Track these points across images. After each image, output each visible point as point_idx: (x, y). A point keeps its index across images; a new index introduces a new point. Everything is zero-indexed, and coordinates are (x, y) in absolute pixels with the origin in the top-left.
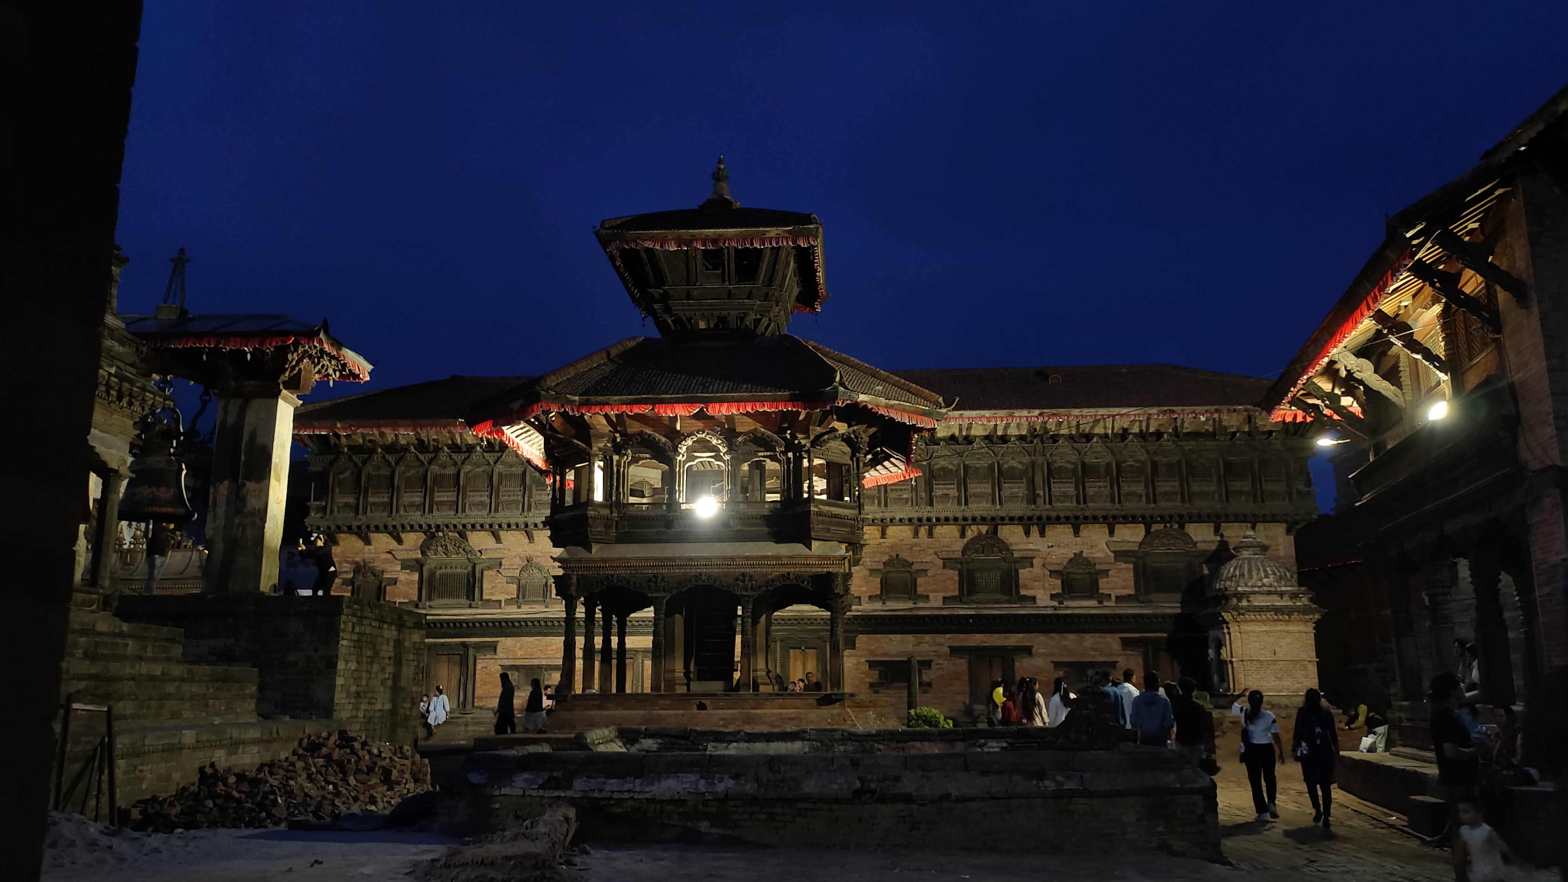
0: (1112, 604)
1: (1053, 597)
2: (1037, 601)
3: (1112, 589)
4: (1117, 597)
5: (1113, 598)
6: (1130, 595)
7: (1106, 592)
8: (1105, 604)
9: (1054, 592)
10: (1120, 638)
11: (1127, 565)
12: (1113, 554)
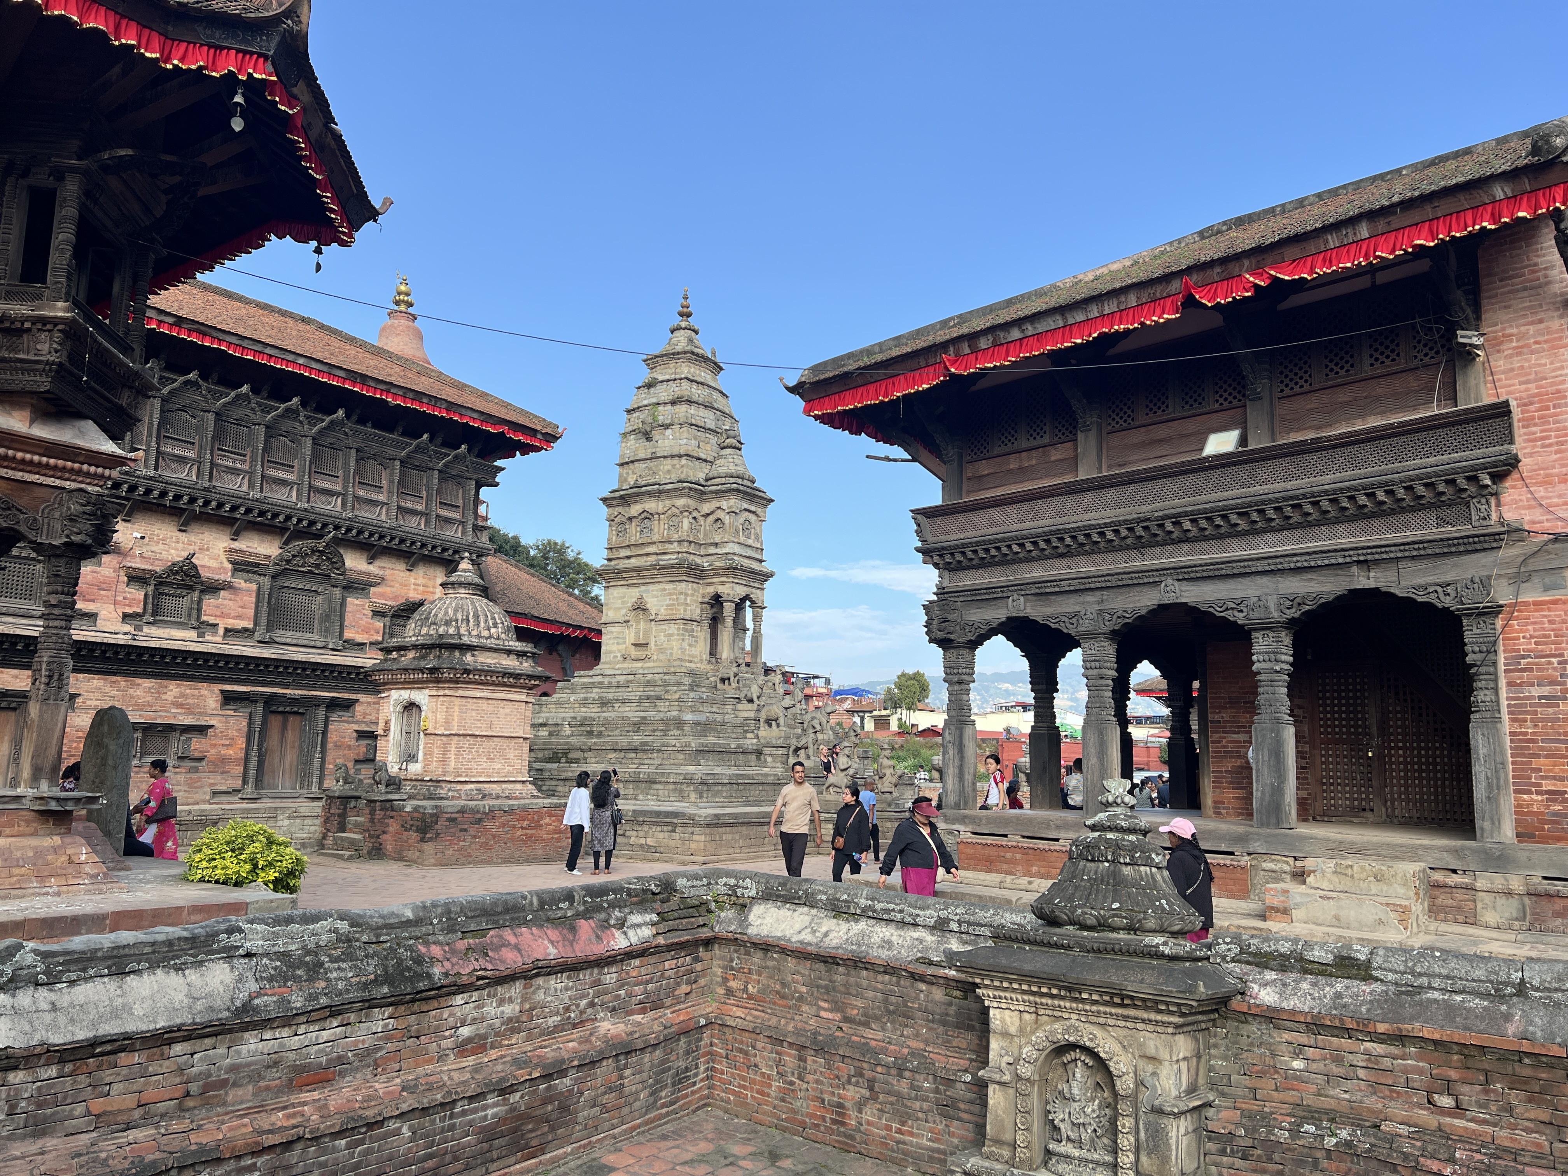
0: (219, 639)
1: (126, 617)
2: (98, 622)
3: (223, 616)
4: (227, 630)
5: (221, 631)
6: (246, 630)
7: (212, 620)
8: (208, 638)
9: (129, 610)
10: (222, 691)
11: (248, 585)
12: (230, 566)
